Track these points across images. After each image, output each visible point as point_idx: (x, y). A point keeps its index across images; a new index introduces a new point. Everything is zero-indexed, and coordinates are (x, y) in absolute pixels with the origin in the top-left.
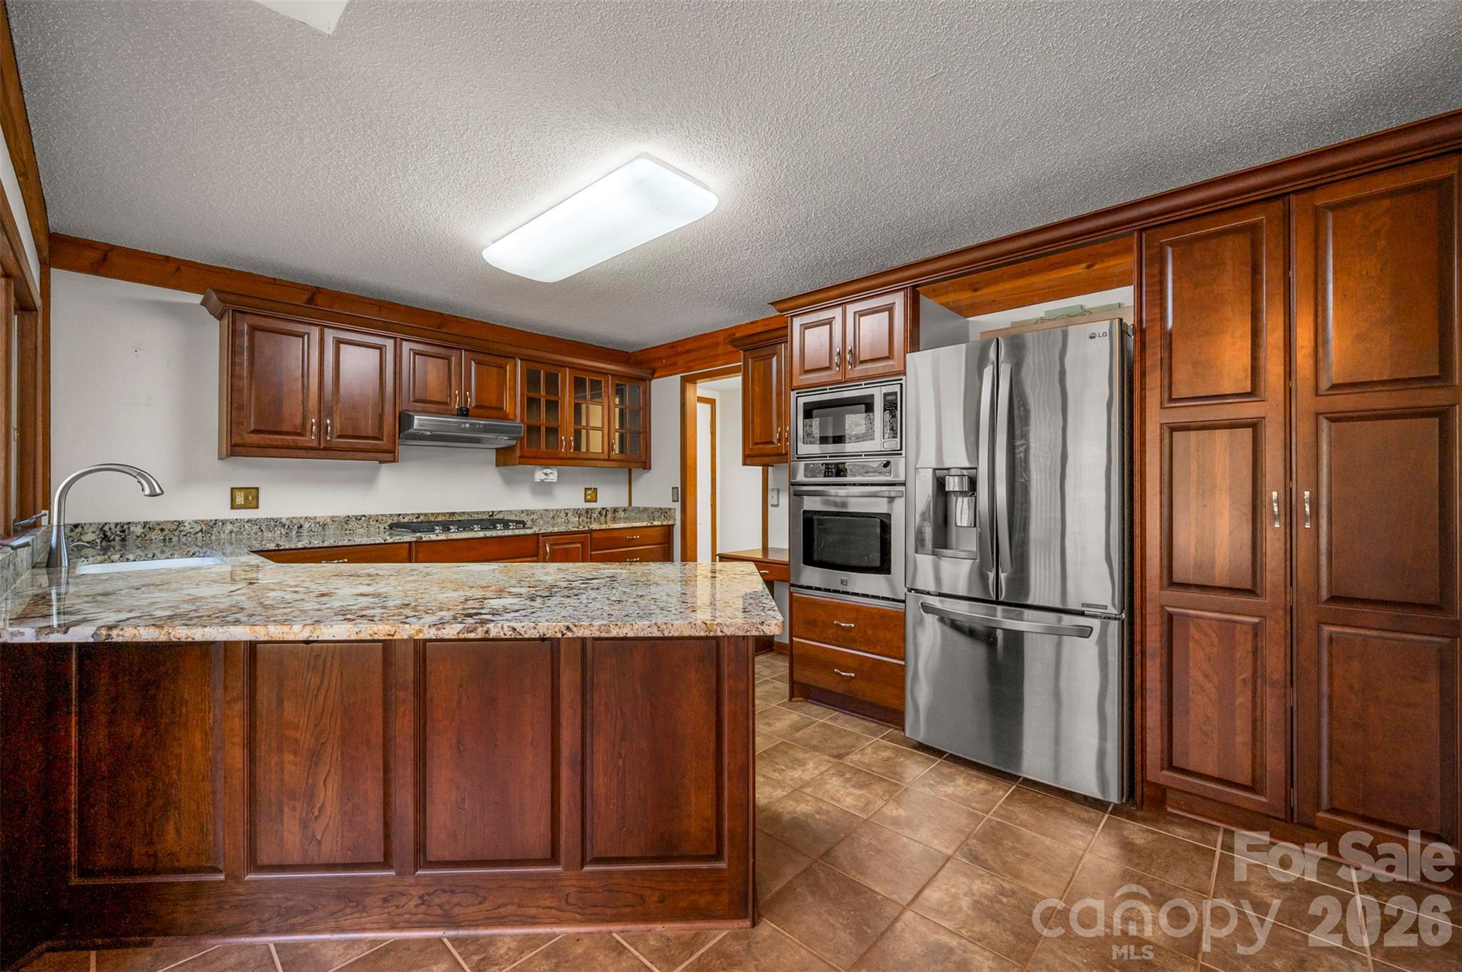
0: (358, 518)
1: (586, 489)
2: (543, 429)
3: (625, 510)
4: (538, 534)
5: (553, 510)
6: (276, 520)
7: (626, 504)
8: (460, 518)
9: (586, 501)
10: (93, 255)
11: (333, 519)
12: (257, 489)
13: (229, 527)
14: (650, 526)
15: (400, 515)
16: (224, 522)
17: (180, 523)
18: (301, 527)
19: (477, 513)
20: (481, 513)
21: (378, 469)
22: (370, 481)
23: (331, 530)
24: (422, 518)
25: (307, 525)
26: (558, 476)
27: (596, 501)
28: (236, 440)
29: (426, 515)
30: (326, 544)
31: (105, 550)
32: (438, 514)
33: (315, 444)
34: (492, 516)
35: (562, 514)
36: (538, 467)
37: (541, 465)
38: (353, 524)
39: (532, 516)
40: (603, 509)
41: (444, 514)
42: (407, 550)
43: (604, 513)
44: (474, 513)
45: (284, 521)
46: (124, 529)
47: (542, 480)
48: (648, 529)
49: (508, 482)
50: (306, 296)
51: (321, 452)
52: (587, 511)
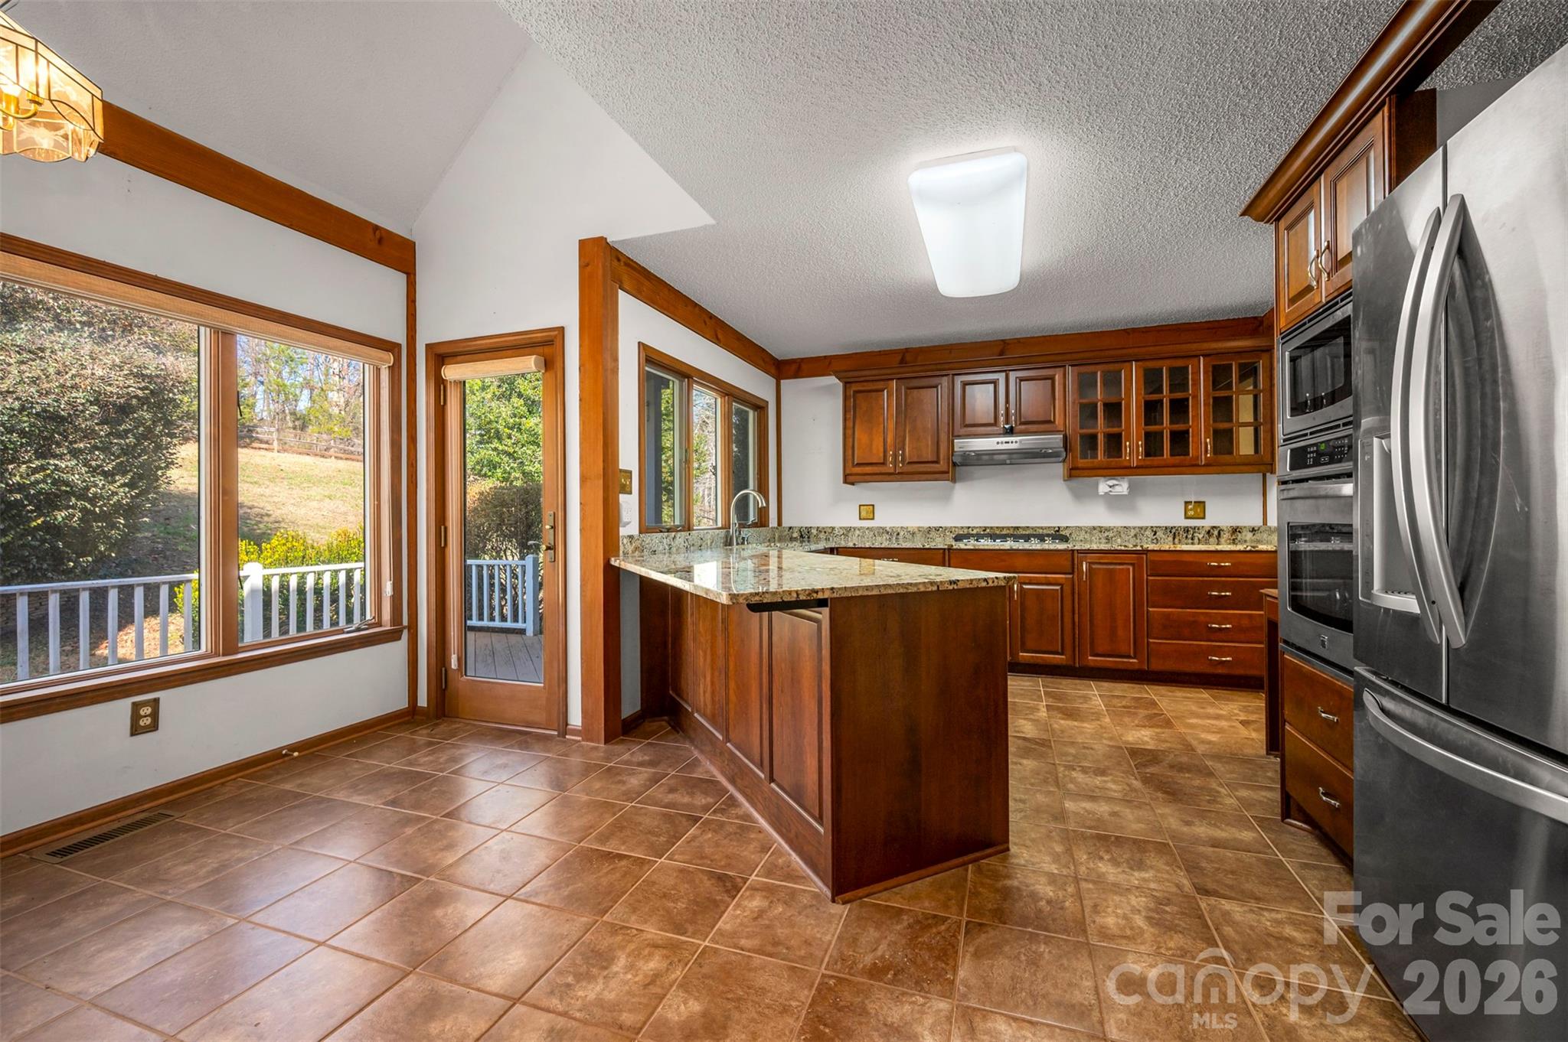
0: (937, 529)
1: (1187, 503)
2: (1101, 438)
3: (1253, 530)
4: (1073, 551)
5: (1134, 528)
6: (883, 528)
7: (1258, 522)
8: (1024, 532)
9: (1187, 517)
10: (794, 367)
11: (919, 529)
12: (873, 506)
13: (857, 532)
14: (1250, 551)
15: (969, 528)
16: (855, 529)
17: (833, 528)
18: (898, 534)
19: (1042, 528)
20: (1046, 528)
21: (953, 489)
22: (947, 498)
23: (918, 536)
24: (988, 530)
25: (902, 534)
26: (1129, 487)
27: (1204, 518)
28: (848, 472)
29: (992, 528)
30: (883, 546)
31: (802, 542)
32: (1003, 528)
33: (892, 471)
34: (1058, 531)
35: (1149, 533)
36: (1102, 479)
37: (1104, 476)
38: (933, 534)
39: (1107, 534)
40: (1214, 528)
41: (1008, 528)
42: (941, 555)
43: (1216, 533)
44: (1038, 528)
45: (888, 529)
46: (809, 529)
47: (1106, 493)
48: (1248, 555)
49: (1078, 496)
50: (899, 358)
51: (898, 477)
52: (1187, 530)
